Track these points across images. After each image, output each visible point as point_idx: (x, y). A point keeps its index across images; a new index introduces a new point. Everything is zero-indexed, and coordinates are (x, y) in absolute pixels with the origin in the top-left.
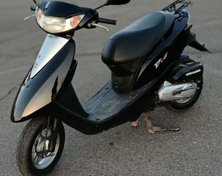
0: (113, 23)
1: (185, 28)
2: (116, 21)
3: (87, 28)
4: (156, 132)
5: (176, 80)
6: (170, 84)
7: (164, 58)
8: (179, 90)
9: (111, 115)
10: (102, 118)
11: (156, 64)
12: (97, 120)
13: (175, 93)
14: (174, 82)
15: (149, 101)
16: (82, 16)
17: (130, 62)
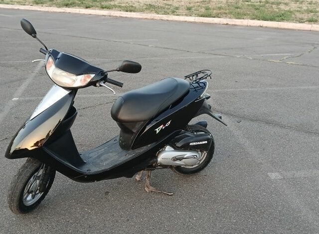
0: (120, 85)
1: (196, 100)
2: (123, 84)
3: (95, 86)
4: (152, 191)
5: (178, 147)
6: (173, 149)
7: (167, 126)
8: (180, 157)
9: (103, 168)
10: (95, 170)
11: (157, 130)
12: (88, 171)
13: (175, 159)
14: (177, 149)
15: (147, 162)
16: (93, 76)
17: (134, 122)
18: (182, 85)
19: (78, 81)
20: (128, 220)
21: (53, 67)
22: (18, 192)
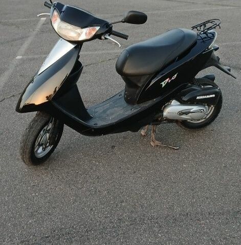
0: (125, 37)
1: (204, 51)
2: (128, 36)
3: (101, 39)
4: (157, 146)
5: (184, 101)
6: (179, 103)
7: (173, 79)
8: (187, 111)
9: (109, 122)
10: (101, 123)
11: (163, 83)
12: (95, 124)
13: (182, 113)
14: (183, 103)
15: (152, 116)
16: (98, 28)
17: (139, 76)
18: (189, 36)
19: (83, 34)
20: (135, 172)
21: (59, 20)
22: (30, 144)
